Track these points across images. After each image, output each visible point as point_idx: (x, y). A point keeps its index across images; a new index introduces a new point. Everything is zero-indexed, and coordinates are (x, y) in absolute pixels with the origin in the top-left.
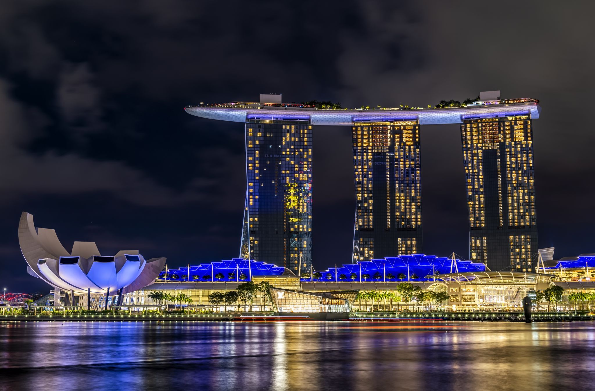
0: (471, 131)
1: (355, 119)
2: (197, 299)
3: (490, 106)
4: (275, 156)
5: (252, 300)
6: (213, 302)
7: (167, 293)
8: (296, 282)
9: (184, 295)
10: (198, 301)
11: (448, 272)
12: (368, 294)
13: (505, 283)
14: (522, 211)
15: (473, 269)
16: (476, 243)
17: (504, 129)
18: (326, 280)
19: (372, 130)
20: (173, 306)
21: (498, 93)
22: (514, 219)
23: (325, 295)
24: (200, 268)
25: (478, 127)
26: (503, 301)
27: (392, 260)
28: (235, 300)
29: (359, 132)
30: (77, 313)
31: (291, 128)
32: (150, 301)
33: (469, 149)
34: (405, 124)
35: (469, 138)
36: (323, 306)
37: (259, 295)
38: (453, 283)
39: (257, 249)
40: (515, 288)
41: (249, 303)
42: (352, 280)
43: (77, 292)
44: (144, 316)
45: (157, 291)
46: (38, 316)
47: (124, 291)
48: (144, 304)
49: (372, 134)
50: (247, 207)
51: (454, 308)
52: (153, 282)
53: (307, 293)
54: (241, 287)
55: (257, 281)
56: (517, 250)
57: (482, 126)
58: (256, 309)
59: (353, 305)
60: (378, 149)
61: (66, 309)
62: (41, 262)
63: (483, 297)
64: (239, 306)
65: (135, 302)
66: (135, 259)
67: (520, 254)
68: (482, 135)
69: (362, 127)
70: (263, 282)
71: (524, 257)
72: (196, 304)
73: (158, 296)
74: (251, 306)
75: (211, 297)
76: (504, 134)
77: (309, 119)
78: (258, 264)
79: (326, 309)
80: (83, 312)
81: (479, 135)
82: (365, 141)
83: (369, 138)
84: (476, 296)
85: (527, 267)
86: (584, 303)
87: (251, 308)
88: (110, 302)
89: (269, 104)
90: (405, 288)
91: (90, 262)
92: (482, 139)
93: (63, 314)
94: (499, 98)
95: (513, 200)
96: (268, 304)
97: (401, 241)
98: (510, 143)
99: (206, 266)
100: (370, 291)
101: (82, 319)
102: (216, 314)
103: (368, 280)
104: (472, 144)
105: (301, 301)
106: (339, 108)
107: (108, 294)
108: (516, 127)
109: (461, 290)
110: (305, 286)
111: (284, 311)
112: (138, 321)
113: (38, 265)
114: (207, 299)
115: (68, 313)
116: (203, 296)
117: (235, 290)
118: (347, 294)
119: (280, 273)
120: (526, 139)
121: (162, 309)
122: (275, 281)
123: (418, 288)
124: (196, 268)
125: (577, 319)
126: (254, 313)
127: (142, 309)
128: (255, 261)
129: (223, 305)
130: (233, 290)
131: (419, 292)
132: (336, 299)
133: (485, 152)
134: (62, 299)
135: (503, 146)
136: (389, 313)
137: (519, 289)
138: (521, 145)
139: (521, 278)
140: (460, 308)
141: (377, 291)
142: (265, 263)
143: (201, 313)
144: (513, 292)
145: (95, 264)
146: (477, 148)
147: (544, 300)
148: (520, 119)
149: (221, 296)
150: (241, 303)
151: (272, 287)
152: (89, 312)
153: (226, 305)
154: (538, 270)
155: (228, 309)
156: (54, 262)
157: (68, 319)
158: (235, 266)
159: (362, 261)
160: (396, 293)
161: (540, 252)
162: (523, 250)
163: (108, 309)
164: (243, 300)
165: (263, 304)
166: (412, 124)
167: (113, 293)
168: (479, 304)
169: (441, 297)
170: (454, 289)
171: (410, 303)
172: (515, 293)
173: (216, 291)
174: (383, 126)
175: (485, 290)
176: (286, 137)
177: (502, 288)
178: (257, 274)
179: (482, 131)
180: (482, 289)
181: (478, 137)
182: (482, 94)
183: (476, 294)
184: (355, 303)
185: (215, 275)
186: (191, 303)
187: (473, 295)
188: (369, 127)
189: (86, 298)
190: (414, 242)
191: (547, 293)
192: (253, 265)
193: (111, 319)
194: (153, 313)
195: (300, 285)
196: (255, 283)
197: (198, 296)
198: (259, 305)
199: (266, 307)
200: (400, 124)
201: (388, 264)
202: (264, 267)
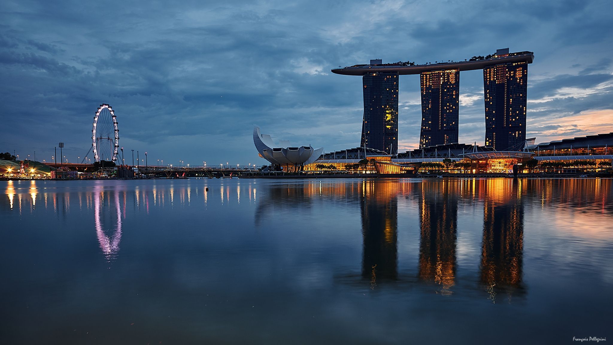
0: (490, 73)
2: (339, 168)
3: (503, 58)
6: (347, 169)
7: (325, 165)
8: (389, 159)
9: (333, 166)
11: (472, 152)
13: (505, 158)
14: (517, 118)
15: (487, 150)
16: (489, 136)
19: (432, 76)
20: (327, 171)
25: (494, 70)
26: (503, 168)
28: (358, 168)
29: (425, 78)
32: (317, 169)
34: (451, 72)
35: (488, 77)
37: (370, 166)
38: (474, 158)
40: (510, 160)
41: (365, 169)
42: (417, 158)
44: (313, 176)
45: (320, 164)
47: (304, 164)
48: (313, 170)
49: (432, 78)
51: (474, 171)
54: (361, 162)
55: (369, 158)
57: (497, 70)
60: (435, 86)
65: (309, 169)
66: (308, 149)
68: (496, 75)
69: (426, 75)
70: (372, 159)
72: (339, 170)
73: (320, 167)
75: (346, 166)
77: (398, 72)
78: (370, 150)
81: (494, 75)
82: (428, 82)
83: (430, 81)
87: (366, 172)
90: (447, 161)
92: (496, 78)
95: (513, 111)
96: (374, 169)
97: (446, 136)
98: (513, 79)
104: (490, 80)
105: (390, 168)
109: (478, 162)
110: (393, 161)
113: (263, 152)
114: (344, 167)
116: (342, 166)
117: (358, 163)
119: (380, 154)
120: (523, 76)
121: (322, 173)
122: (379, 158)
123: (454, 161)
126: (367, 174)
127: (312, 173)
128: (368, 149)
129: (352, 171)
131: (454, 163)
133: (497, 85)
134: (275, 169)
135: (508, 81)
137: (512, 161)
142: (373, 149)
147: (526, 167)
148: (521, 64)
149: (351, 166)
150: (361, 170)
154: (524, 150)
156: (270, 151)
158: (358, 152)
159: (425, 147)
164: (361, 168)
166: (455, 71)
169: (467, 166)
170: (475, 162)
171: (449, 169)
172: (510, 163)
173: (348, 164)
174: (438, 73)
175: (493, 162)
177: (503, 160)
178: (369, 155)
179: (496, 73)
181: (494, 76)
184: (420, 169)
185: (348, 156)
186: (336, 170)
188: (430, 74)
190: (453, 137)
191: (529, 163)
192: (367, 151)
195: (391, 160)
197: (340, 166)
198: (370, 171)
199: (373, 171)
200: (448, 72)
201: (439, 148)
202: (372, 152)
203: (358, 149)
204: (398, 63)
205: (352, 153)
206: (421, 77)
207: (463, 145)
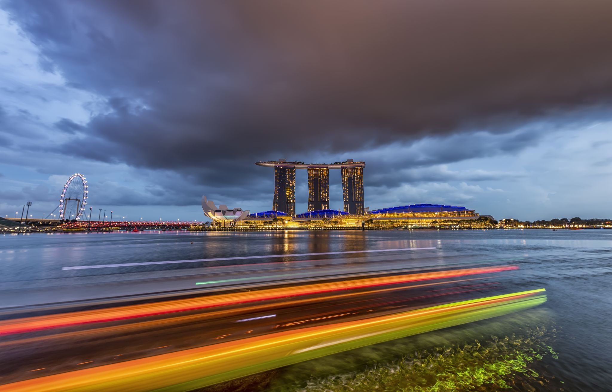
0: (344, 171)
1: (308, 167)
3: (350, 164)
4: (284, 178)
5: (277, 224)
6: (264, 224)
7: (250, 221)
8: (291, 218)
9: (255, 222)
11: (338, 215)
13: (355, 218)
14: (359, 196)
15: (345, 214)
16: (345, 206)
17: (354, 171)
18: (300, 217)
19: (314, 171)
20: (252, 226)
22: (357, 199)
23: (300, 222)
25: (346, 170)
26: (354, 224)
27: (320, 211)
28: (272, 223)
29: (310, 171)
30: (221, 228)
31: (289, 170)
32: (244, 224)
33: (344, 177)
34: (324, 169)
35: (344, 173)
36: (299, 225)
37: (279, 222)
38: (339, 218)
39: (278, 207)
41: (276, 224)
42: (308, 217)
43: (221, 221)
44: (243, 229)
45: (247, 221)
46: (208, 229)
47: (236, 221)
48: (242, 225)
49: (314, 172)
51: (339, 226)
52: (245, 218)
53: (294, 221)
54: (274, 220)
55: (278, 217)
56: (358, 208)
57: (348, 170)
58: (278, 226)
60: (316, 177)
62: (209, 212)
63: (348, 223)
64: (273, 225)
65: (239, 224)
66: (240, 211)
67: (359, 209)
68: (348, 173)
69: (311, 170)
70: (281, 218)
71: (360, 210)
72: (259, 225)
73: (247, 223)
74: (277, 225)
75: (264, 223)
76: (354, 172)
77: (294, 167)
79: (301, 226)
80: (223, 228)
81: (347, 173)
83: (313, 173)
84: (346, 222)
85: (361, 213)
86: (379, 224)
88: (231, 224)
89: (282, 162)
90: (325, 220)
91: (225, 212)
92: (348, 174)
93: (216, 228)
94: (353, 162)
95: (357, 193)
96: (282, 225)
97: (323, 205)
98: (356, 175)
100: (314, 221)
101: (222, 230)
102: (266, 228)
103: (313, 217)
104: (345, 175)
105: (293, 224)
107: (231, 222)
108: (358, 170)
109: (342, 221)
110: (293, 219)
111: (287, 227)
112: (241, 230)
113: (208, 213)
114: (263, 223)
115: (218, 228)
117: (272, 221)
118: (307, 221)
119: (285, 215)
120: (361, 174)
121: (248, 226)
122: (284, 217)
123: (329, 220)
125: (377, 229)
126: (278, 228)
127: (241, 227)
129: (267, 225)
132: (304, 223)
133: (348, 178)
134: (216, 224)
135: (354, 176)
136: (320, 227)
137: (360, 220)
138: (359, 176)
139: (360, 217)
140: (341, 226)
141: (316, 220)
143: (261, 228)
145: (227, 212)
146: (346, 177)
147: (367, 223)
148: (359, 168)
149: (267, 222)
151: (283, 219)
152: (225, 228)
153: (269, 225)
154: (365, 214)
156: (213, 212)
157: (218, 230)
158: (271, 213)
159: (311, 211)
160: (322, 221)
162: (360, 208)
163: (231, 227)
164: (274, 223)
165: (280, 225)
166: (326, 169)
167: (232, 221)
168: (347, 225)
169: (336, 222)
170: (340, 220)
171: (326, 224)
172: (358, 221)
173: (265, 221)
174: (317, 169)
176: (287, 173)
177: (354, 220)
178: (278, 215)
179: (348, 171)
180: (348, 220)
184: (309, 224)
185: (265, 216)
188: (313, 170)
189: (223, 223)
190: (327, 206)
191: (368, 221)
192: (277, 212)
193: (232, 230)
194: (246, 228)
197: (260, 222)
201: (319, 212)
202: (280, 213)
203: (272, 212)
204: (295, 162)
205: (268, 214)
206: (308, 171)
207: (332, 211)
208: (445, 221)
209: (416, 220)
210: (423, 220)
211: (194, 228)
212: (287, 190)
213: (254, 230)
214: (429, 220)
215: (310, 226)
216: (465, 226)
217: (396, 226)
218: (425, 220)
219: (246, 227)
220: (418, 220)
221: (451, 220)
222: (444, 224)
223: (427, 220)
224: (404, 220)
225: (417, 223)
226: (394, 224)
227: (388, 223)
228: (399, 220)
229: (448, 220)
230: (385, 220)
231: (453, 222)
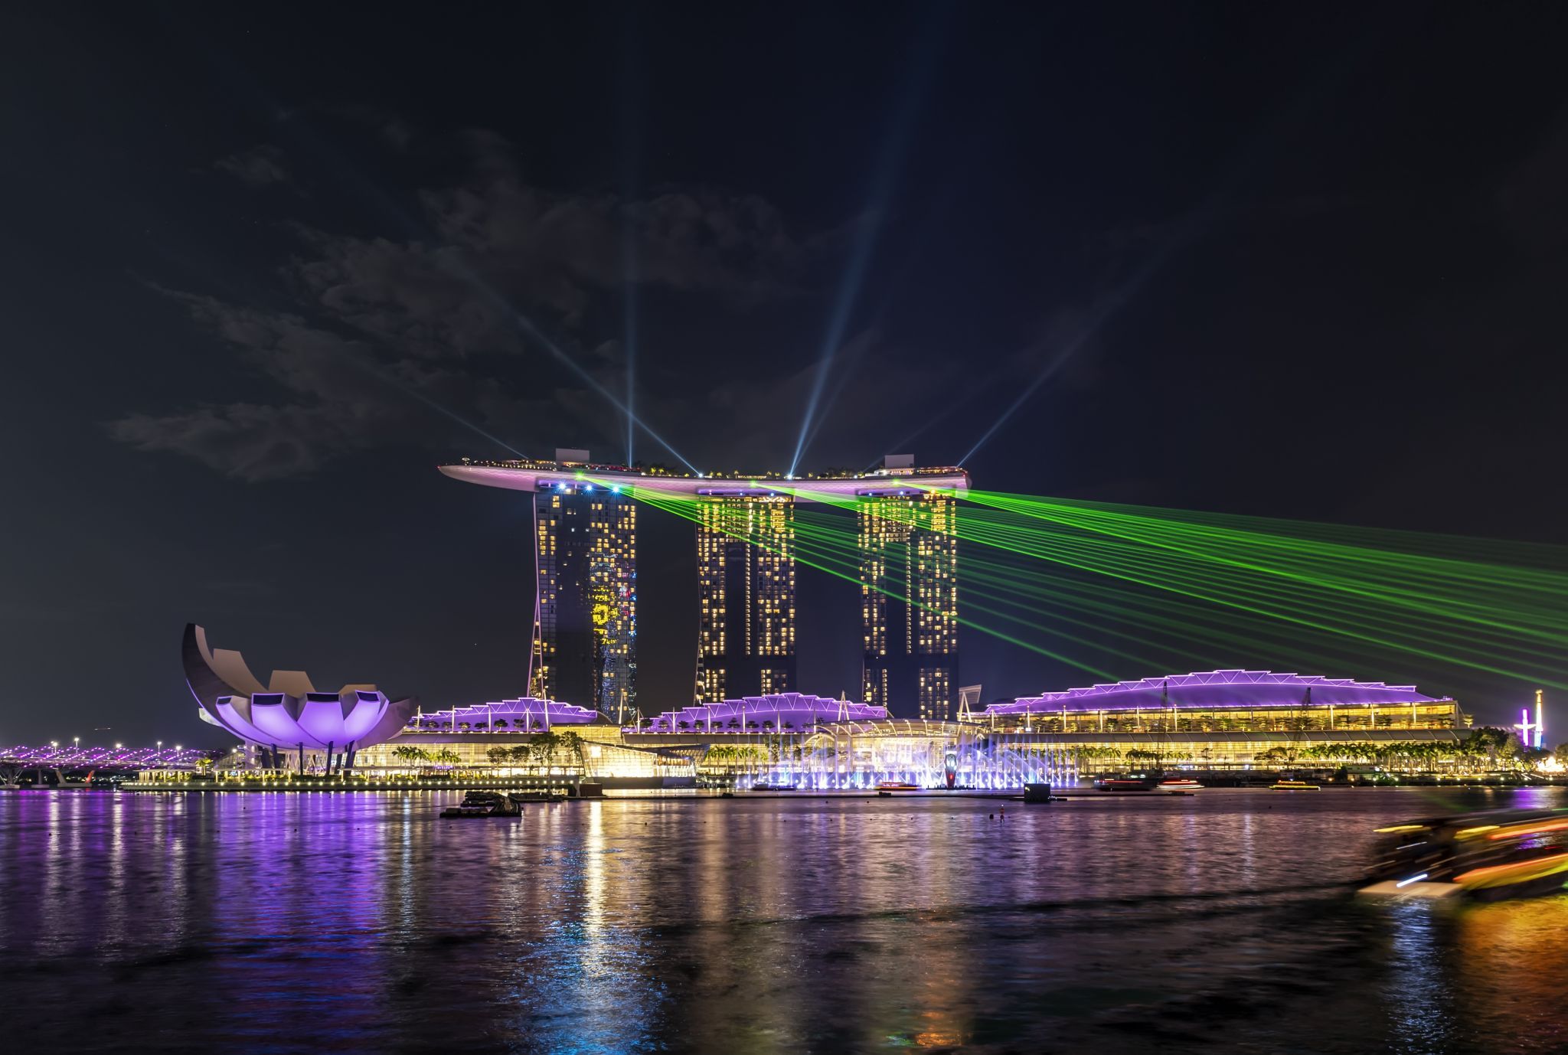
0: (870, 513)
1: (700, 491)
2: (467, 757)
3: (899, 477)
4: (580, 544)
5: (550, 759)
6: (492, 761)
7: (422, 749)
8: (615, 732)
9: (449, 752)
10: (468, 761)
11: (835, 719)
12: (722, 750)
13: (915, 736)
15: (870, 715)
17: (917, 513)
18: (660, 731)
19: (726, 509)
20: (431, 768)
21: (910, 458)
22: (926, 644)
23: (660, 752)
24: (470, 712)
25: (881, 508)
26: (910, 761)
27: (754, 702)
28: (525, 759)
29: (706, 512)
32: (396, 760)
34: (774, 501)
35: (867, 524)
36: (658, 767)
37: (562, 752)
38: (843, 735)
39: (554, 683)
40: (926, 742)
41: (546, 763)
42: (695, 731)
43: (282, 748)
44: (389, 783)
45: (407, 745)
46: (222, 784)
47: (355, 745)
48: (385, 765)
49: (726, 515)
50: (537, 621)
52: (400, 733)
53: (631, 748)
54: (535, 740)
55: (558, 731)
56: (932, 689)
57: (886, 507)
58: (557, 772)
59: (701, 766)
60: (735, 538)
61: (267, 773)
62: (223, 702)
63: (882, 755)
64: (532, 768)
65: (371, 762)
66: (372, 698)
68: (885, 520)
69: (711, 504)
70: (568, 732)
71: (938, 700)
72: (467, 765)
73: (408, 754)
74: (550, 767)
75: (490, 754)
78: (558, 707)
79: (662, 772)
80: (294, 778)
81: (880, 520)
82: (715, 525)
83: (721, 521)
84: (874, 755)
87: (550, 771)
89: (570, 463)
90: (774, 742)
91: (301, 703)
92: (886, 526)
93: (261, 780)
94: (911, 467)
95: (926, 615)
96: (574, 763)
97: (767, 674)
99: (480, 709)
100: (723, 746)
101: (292, 789)
102: (498, 779)
103: (721, 730)
104: (871, 533)
105: (626, 760)
106: (676, 473)
108: (935, 510)
109: (852, 747)
110: (629, 739)
111: (600, 775)
112: (381, 790)
113: (219, 707)
114: (486, 757)
116: (475, 753)
117: (526, 745)
118: (692, 750)
119: (590, 720)
120: (949, 529)
121: (417, 773)
122: (583, 732)
124: (463, 712)
126: (554, 777)
128: (553, 702)
129: (507, 767)
130: (522, 745)
131: (793, 748)
132: (678, 756)
133: (887, 545)
134: (258, 758)
135: (914, 537)
137: (932, 743)
139: (936, 728)
141: (735, 746)
142: (569, 706)
143: (476, 778)
144: (923, 748)
145: (309, 705)
148: (940, 498)
149: (504, 753)
150: (535, 764)
151: (580, 739)
152: (302, 778)
153: (511, 767)
154: (960, 716)
155: (516, 772)
156: (243, 702)
157: (270, 789)
158: (523, 710)
160: (761, 748)
161: (963, 692)
162: (938, 689)
163: (332, 773)
164: (537, 759)
165: (568, 765)
166: (784, 501)
167: (339, 748)
168: (879, 767)
170: (843, 744)
171: (780, 763)
172: (927, 749)
173: (496, 746)
174: (742, 502)
175: (885, 745)
177: (910, 742)
178: (556, 721)
179: (887, 514)
180: (883, 743)
181: (880, 523)
182: (888, 458)
183: (873, 750)
184: (704, 764)
185: (494, 722)
186: (459, 764)
187: (870, 753)
188: (720, 504)
189: (296, 756)
190: (786, 676)
191: (974, 749)
192: (550, 708)
193: (339, 789)
194: (403, 779)
195: (622, 737)
196: (555, 734)
197: (469, 753)
198: (561, 767)
199: (572, 769)
200: (768, 501)
201: (751, 706)
202: (566, 711)
208: (1322, 748)
209: (1192, 745)
210: (1222, 744)
211: (157, 778)
212: (597, 602)
213: (444, 788)
214: (1249, 744)
215: (707, 769)
216: (1406, 770)
217: (1099, 770)
218: (1230, 745)
219: (405, 773)
220: (1202, 745)
221: (1347, 747)
222: (1313, 765)
223: (1243, 744)
224: (1136, 746)
225: (1193, 760)
226: (1091, 761)
227: (1063, 760)
228: (1117, 745)
229: (1334, 743)
230: (1052, 746)
231: (1356, 757)
